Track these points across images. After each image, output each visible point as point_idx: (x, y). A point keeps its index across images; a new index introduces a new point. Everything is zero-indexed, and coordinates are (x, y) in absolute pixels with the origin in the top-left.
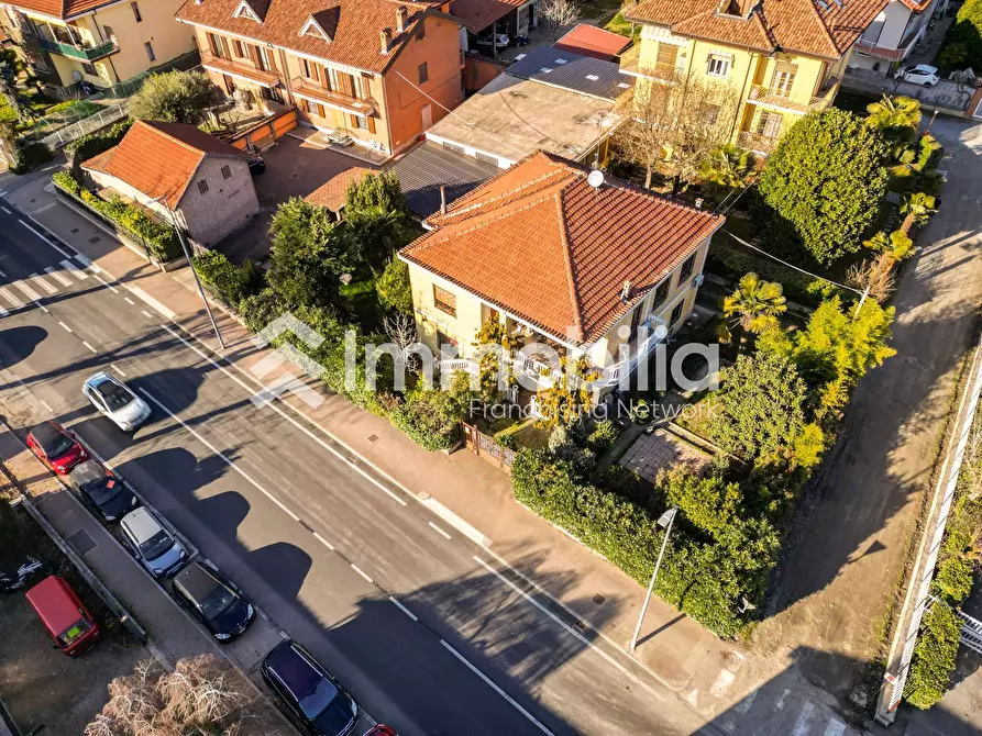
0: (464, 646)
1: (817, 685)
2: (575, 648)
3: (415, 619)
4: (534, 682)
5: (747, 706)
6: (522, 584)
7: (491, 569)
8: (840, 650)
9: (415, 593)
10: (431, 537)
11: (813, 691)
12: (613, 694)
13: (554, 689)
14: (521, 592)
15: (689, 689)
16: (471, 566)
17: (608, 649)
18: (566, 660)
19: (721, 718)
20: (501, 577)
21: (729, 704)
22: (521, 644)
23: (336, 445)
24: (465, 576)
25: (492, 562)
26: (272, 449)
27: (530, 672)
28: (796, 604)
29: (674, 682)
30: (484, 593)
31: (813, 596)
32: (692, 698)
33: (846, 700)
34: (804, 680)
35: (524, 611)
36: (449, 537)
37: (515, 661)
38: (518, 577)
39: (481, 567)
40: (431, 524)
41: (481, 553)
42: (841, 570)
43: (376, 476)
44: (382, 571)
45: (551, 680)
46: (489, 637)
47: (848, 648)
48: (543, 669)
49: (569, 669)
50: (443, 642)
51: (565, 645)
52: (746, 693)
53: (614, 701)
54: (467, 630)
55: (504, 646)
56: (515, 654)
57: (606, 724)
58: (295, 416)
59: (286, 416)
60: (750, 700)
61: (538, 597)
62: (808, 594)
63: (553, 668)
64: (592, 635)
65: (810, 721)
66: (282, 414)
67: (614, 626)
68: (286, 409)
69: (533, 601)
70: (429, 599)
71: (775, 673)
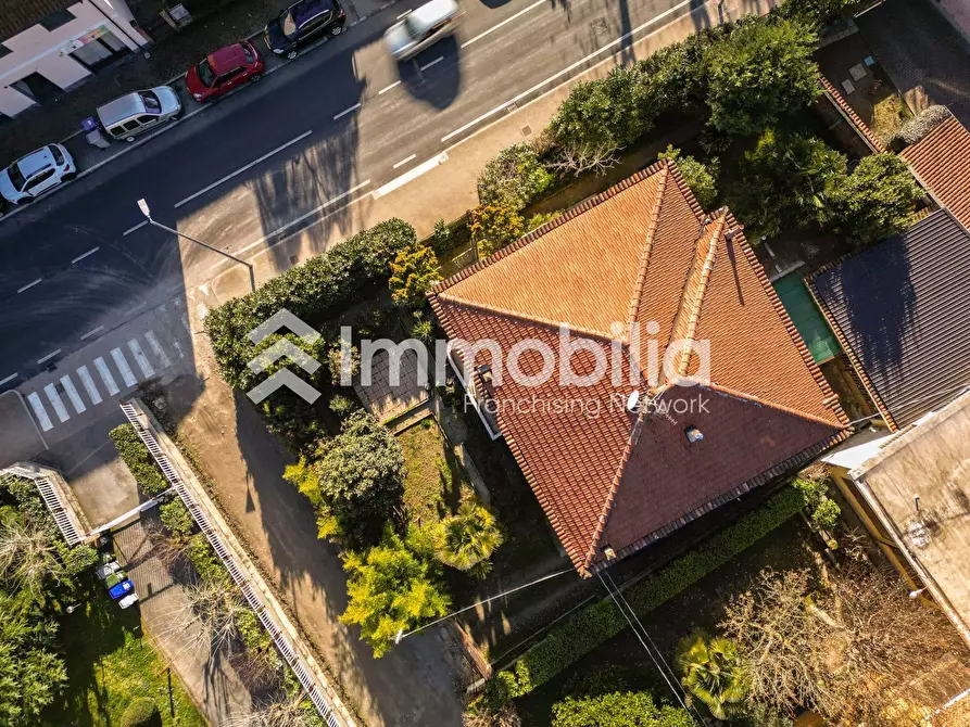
0: (301, 147)
1: (177, 379)
2: (268, 226)
3: (336, 118)
4: (256, 185)
5: (184, 322)
6: (331, 209)
7: (352, 190)
8: (192, 414)
9: (356, 124)
10: (401, 153)
11: (175, 373)
12: (227, 236)
13: (246, 197)
14: (325, 205)
15: (210, 290)
16: (362, 174)
17: (257, 249)
18: (262, 215)
19: (184, 299)
20: (344, 195)
21: (191, 310)
22: (285, 189)
23: (535, 95)
24: (355, 168)
25: (359, 193)
26: (552, 39)
27: (263, 186)
28: (234, 407)
29: (218, 282)
30: (335, 176)
31: (235, 424)
32: (204, 288)
33: (161, 392)
34: (184, 373)
35: (310, 201)
36: (395, 166)
37: (275, 180)
38: (338, 207)
39: (358, 183)
40: (414, 156)
41: (370, 187)
42: (245, 463)
43: (483, 123)
44: (386, 104)
45: (253, 199)
46: (300, 168)
47: (191, 420)
48: (262, 197)
49: (254, 215)
50: (310, 132)
51: (272, 221)
52: (192, 326)
53: (223, 234)
54: (312, 154)
55: (289, 176)
56: (280, 181)
57: (211, 221)
58: (588, 65)
59: (590, 57)
60: (187, 326)
61: (317, 216)
62: (238, 422)
63: (260, 204)
64: (271, 242)
65: (159, 357)
66: (596, 54)
67: (270, 260)
68: (601, 57)
69: (314, 212)
70: (347, 133)
71: (196, 356)
